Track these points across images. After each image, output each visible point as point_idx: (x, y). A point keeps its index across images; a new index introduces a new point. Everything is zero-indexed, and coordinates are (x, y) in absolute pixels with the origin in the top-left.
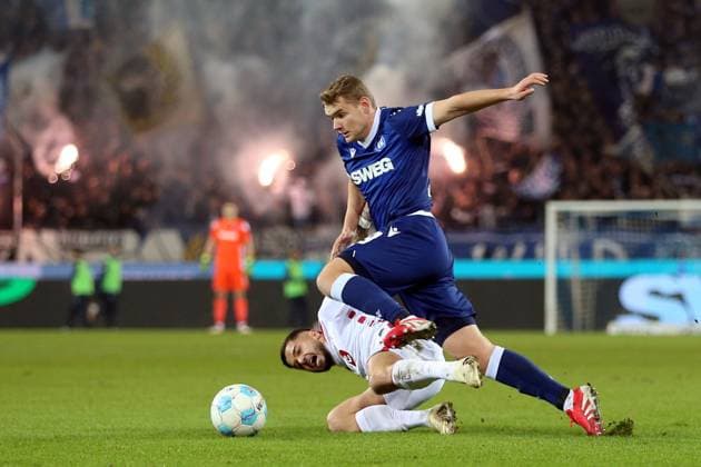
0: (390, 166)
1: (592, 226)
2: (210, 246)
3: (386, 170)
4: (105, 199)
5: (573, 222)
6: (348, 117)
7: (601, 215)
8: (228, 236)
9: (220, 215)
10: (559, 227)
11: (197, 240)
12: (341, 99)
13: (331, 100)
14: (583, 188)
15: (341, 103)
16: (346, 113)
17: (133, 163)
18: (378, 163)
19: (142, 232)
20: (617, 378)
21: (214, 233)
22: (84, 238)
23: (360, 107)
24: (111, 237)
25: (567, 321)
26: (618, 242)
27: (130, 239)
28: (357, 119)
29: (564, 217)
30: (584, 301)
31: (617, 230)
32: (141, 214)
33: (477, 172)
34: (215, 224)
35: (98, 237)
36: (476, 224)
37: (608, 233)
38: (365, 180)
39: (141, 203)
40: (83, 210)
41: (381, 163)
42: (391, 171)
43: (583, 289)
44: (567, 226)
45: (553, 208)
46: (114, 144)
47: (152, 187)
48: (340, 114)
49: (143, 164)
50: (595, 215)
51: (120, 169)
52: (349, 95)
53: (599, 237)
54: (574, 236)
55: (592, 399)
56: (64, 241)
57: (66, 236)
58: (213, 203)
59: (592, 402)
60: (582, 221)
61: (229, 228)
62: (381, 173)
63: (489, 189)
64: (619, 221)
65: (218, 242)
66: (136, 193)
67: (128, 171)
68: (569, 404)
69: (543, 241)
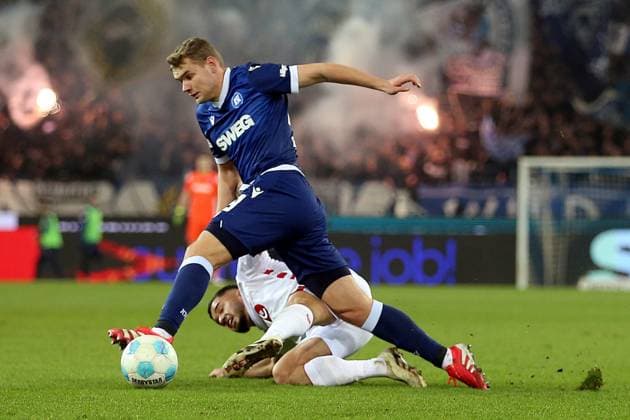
0: (251, 123)
1: (564, 182)
2: (184, 197)
3: (247, 127)
4: (80, 150)
5: (546, 178)
6: (195, 78)
7: (575, 172)
8: (202, 188)
9: (194, 168)
10: (532, 182)
11: (171, 192)
12: (187, 60)
13: (177, 62)
14: (556, 145)
15: (188, 65)
16: (194, 74)
17: (108, 115)
18: (238, 122)
19: (117, 184)
20: (587, 334)
21: (189, 186)
22: (59, 189)
23: (207, 67)
24: (85, 189)
25: (538, 277)
26: (590, 198)
27: (104, 191)
28: (204, 78)
29: (536, 174)
30: (555, 256)
31: (588, 186)
32: (117, 166)
33: (450, 128)
34: (189, 177)
35: (73, 188)
36: (448, 179)
37: (580, 189)
38: (230, 144)
39: (115, 155)
40: (59, 161)
41: (241, 121)
42: (251, 127)
43: (554, 244)
44: (539, 182)
45: (526, 165)
46: (90, 97)
47: (127, 139)
48: (187, 76)
49: (118, 116)
50: (567, 171)
51: (96, 120)
52: (196, 56)
53: (572, 193)
54: (546, 192)
55: (470, 355)
56: (40, 191)
57: (41, 187)
58: (187, 156)
59: (471, 358)
60: (554, 177)
61: (203, 180)
62: (242, 132)
63: (462, 144)
64: (590, 177)
65: (193, 195)
66: (112, 145)
67: (104, 123)
68: (448, 360)
69: (515, 196)
